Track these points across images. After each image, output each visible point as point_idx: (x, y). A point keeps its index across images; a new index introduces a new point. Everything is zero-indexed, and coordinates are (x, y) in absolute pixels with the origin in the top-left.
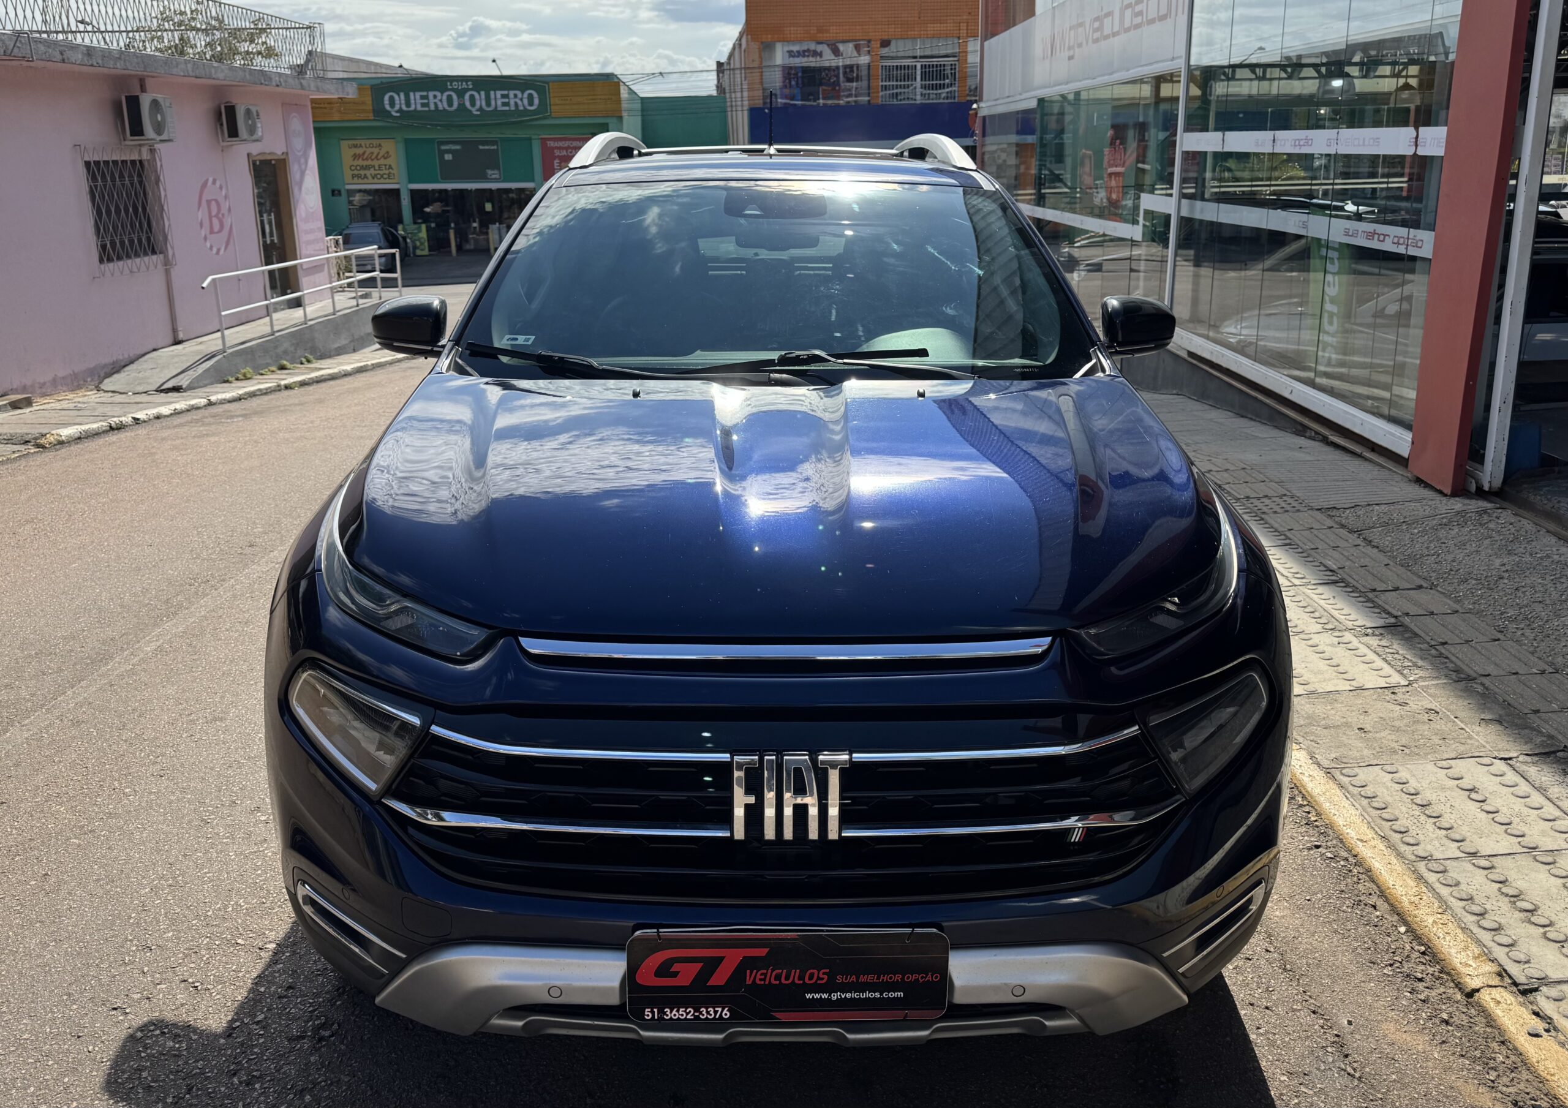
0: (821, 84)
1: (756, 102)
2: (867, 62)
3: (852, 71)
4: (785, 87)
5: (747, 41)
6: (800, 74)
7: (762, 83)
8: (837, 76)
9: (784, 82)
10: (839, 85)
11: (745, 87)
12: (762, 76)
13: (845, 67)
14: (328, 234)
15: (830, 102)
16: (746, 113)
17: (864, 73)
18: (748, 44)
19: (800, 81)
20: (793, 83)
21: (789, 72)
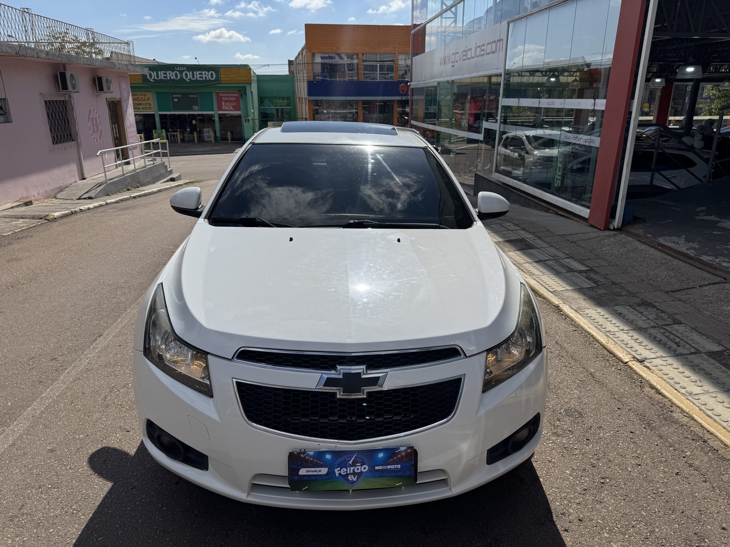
0: (338, 72)
1: (311, 78)
2: (357, 62)
3: (350, 66)
4: (322, 72)
5: (306, 52)
6: (328, 67)
7: (313, 70)
8: (344, 69)
9: (322, 70)
10: (345, 72)
11: (305, 72)
12: (312, 67)
13: (348, 64)
14: (138, 133)
15: (341, 79)
16: (306, 84)
17: (356, 67)
18: (306, 54)
19: (329, 70)
20: (326, 71)
21: (323, 65)
